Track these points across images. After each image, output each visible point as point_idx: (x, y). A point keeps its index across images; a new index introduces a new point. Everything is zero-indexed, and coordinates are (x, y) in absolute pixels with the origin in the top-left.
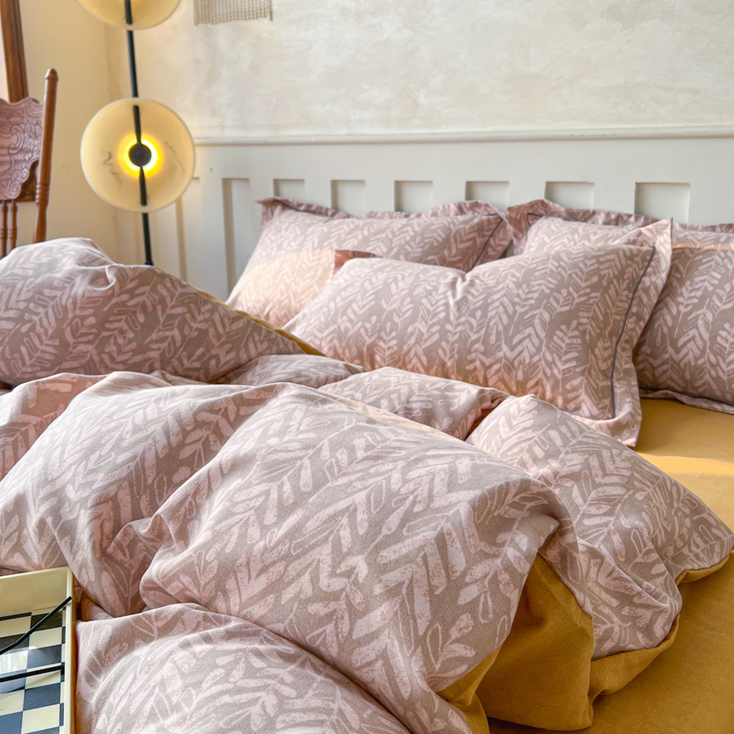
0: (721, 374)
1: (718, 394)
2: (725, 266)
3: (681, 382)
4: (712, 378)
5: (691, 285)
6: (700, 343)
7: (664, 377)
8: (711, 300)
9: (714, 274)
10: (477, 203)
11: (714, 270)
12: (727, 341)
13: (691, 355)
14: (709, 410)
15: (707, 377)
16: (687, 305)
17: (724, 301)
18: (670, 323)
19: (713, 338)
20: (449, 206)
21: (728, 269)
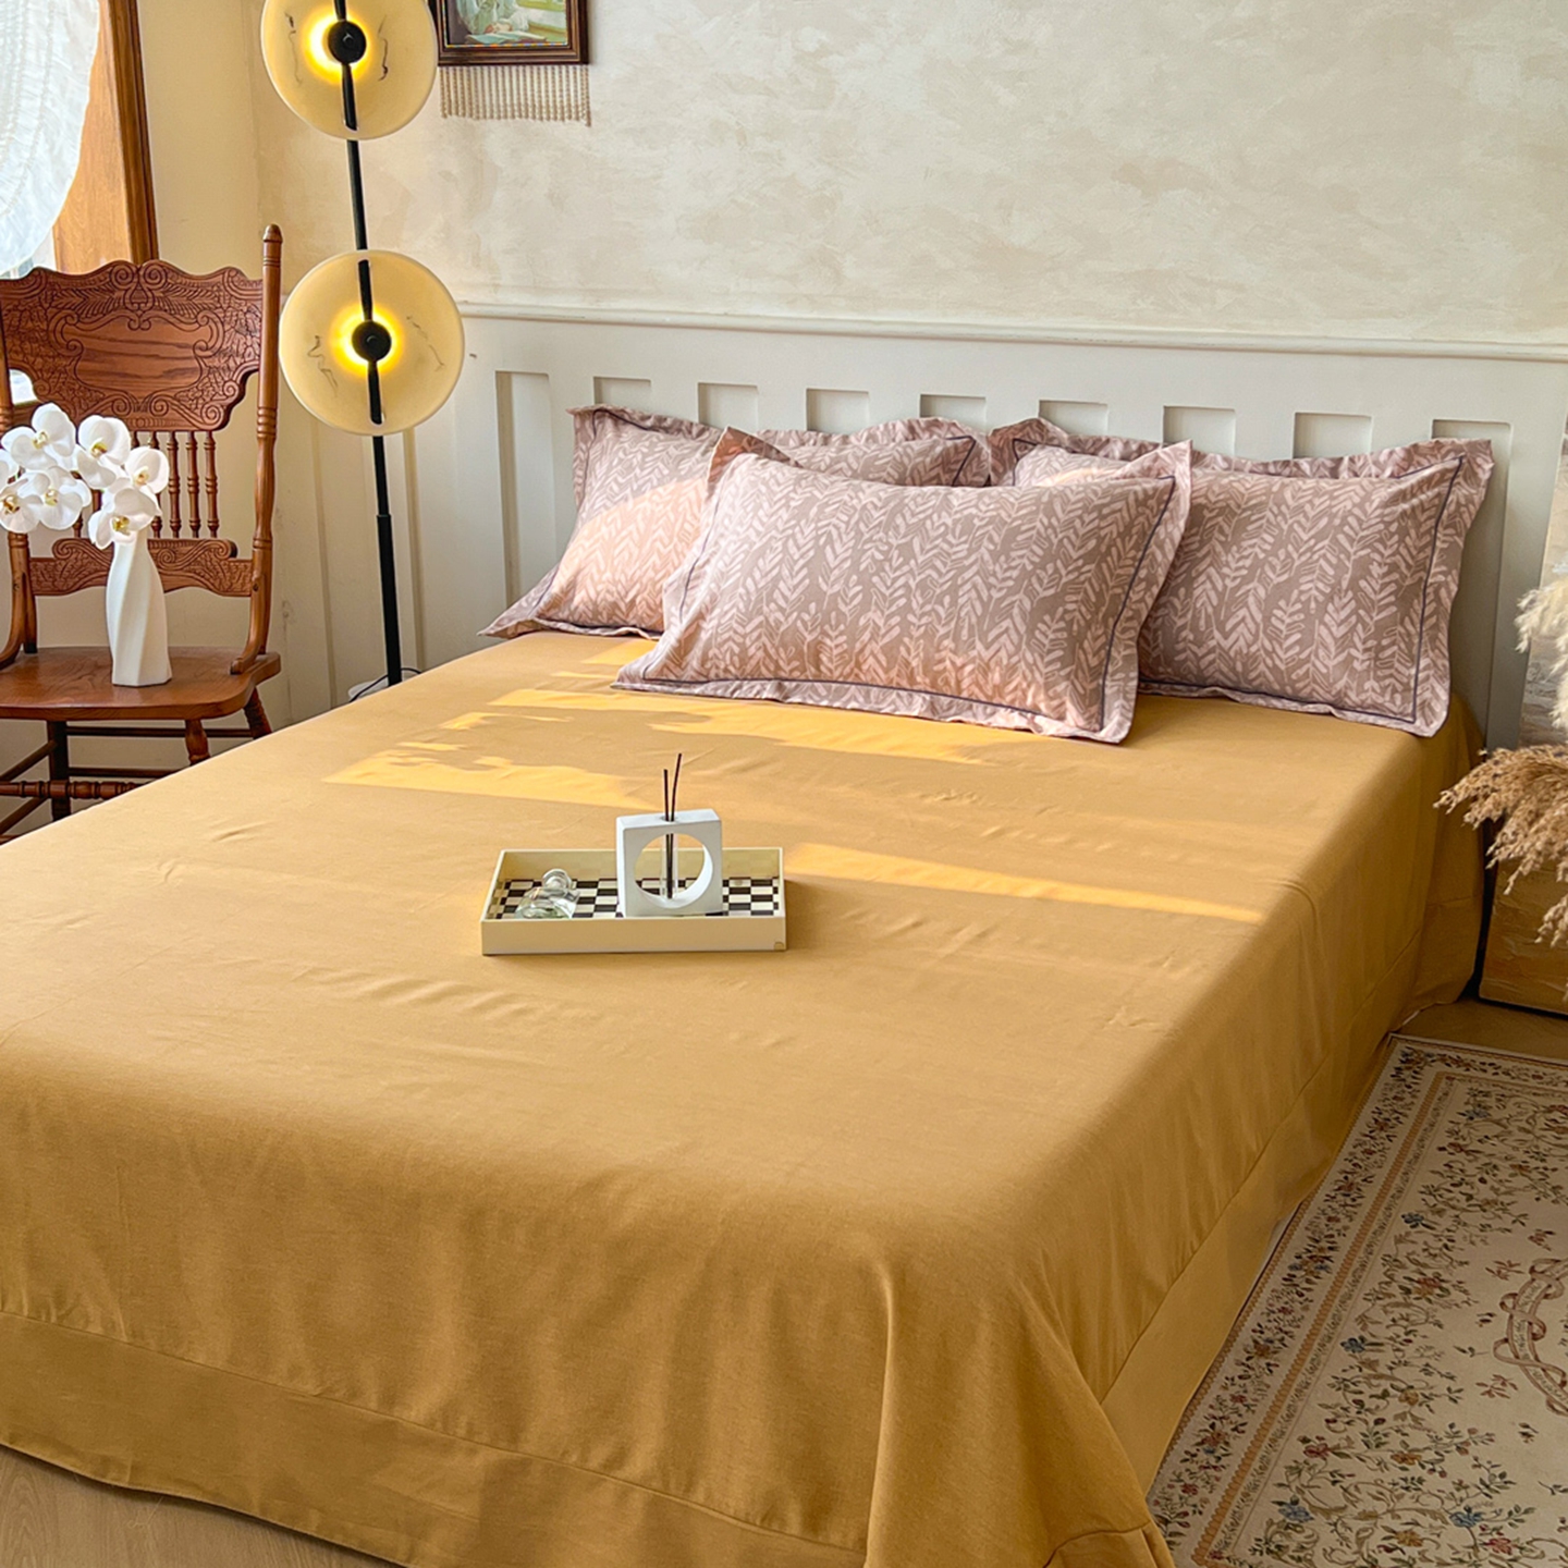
0: (1278, 662)
1: (1277, 687)
2: (1278, 525)
3: (1231, 675)
4: (1268, 667)
5: (1238, 552)
6: (1252, 626)
7: (1211, 669)
8: (1263, 572)
9: (1266, 536)
10: (937, 421)
11: (1266, 531)
12: (1283, 621)
13: (1241, 639)
14: (1267, 707)
15: (1262, 667)
16: (1235, 578)
17: (1278, 572)
18: (1215, 603)
19: (1267, 619)
20: (894, 426)
21: (1282, 530)
